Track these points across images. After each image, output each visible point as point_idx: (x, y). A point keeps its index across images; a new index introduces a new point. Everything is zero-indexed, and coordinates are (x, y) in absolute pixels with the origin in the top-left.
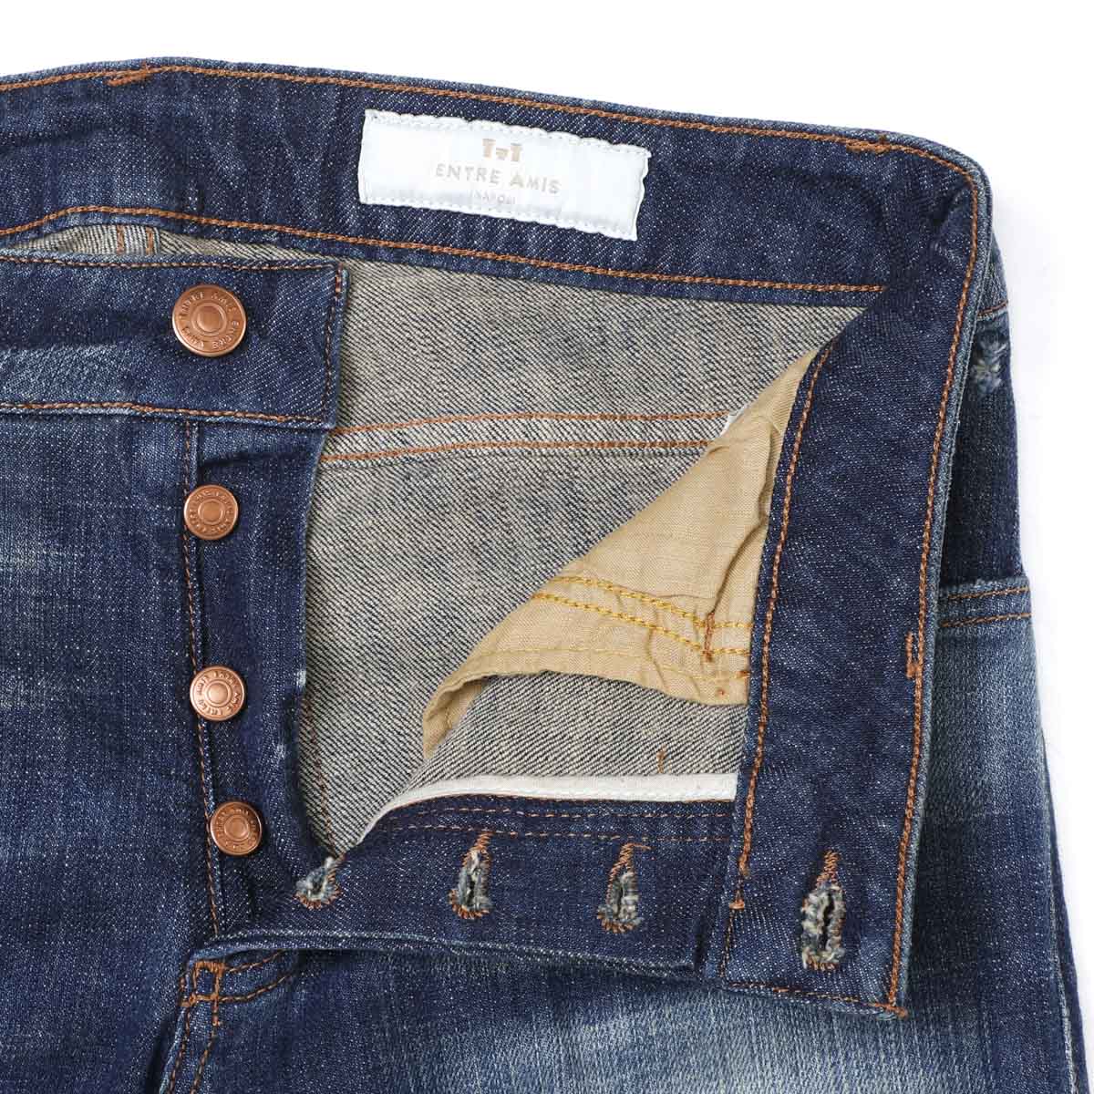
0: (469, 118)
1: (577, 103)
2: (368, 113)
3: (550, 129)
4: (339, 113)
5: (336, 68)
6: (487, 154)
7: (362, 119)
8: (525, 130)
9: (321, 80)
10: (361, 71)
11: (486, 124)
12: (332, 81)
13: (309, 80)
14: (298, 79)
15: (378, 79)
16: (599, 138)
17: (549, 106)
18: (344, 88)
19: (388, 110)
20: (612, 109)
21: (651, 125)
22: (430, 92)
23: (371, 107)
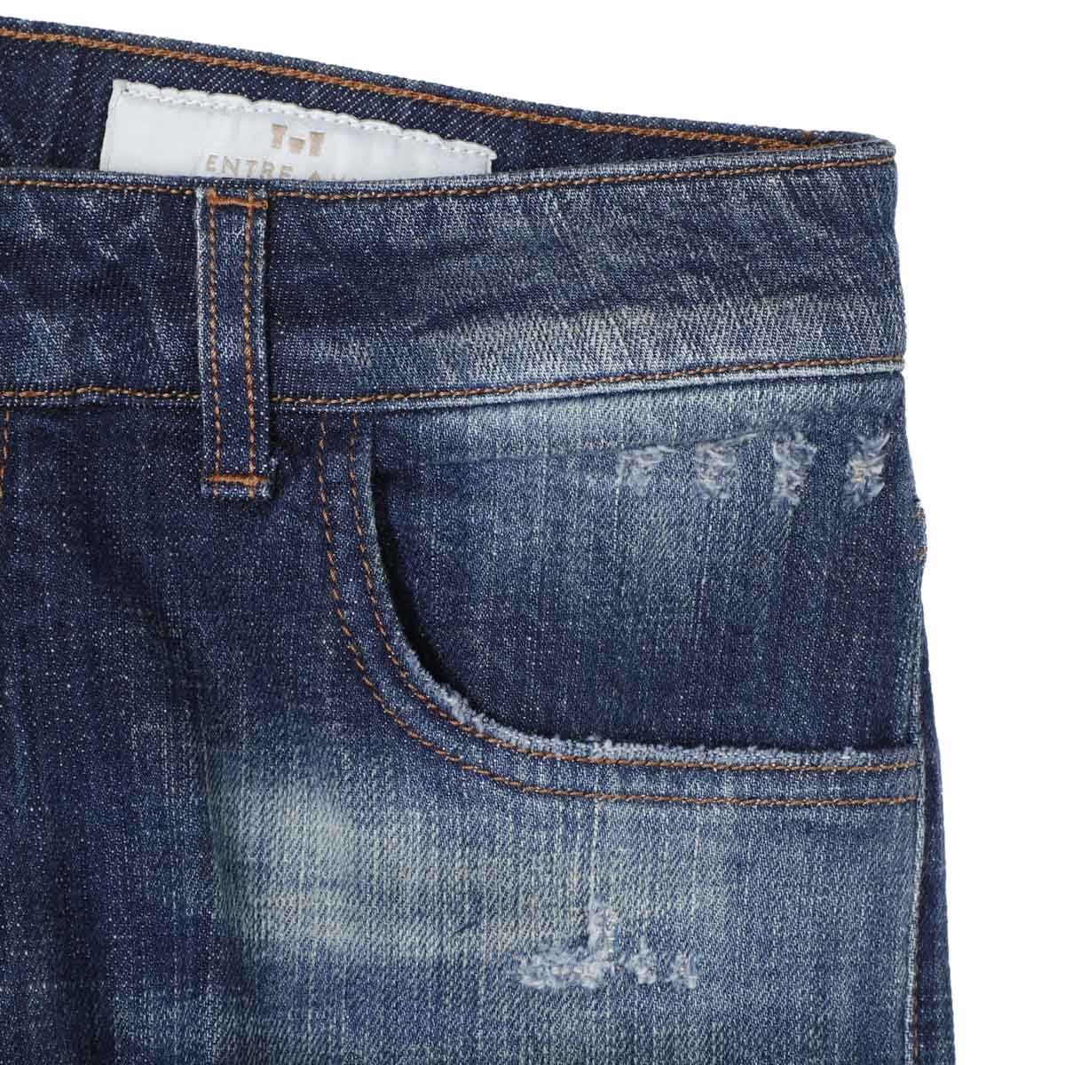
0: (253, 96)
1: (399, 83)
2: (118, 85)
3: (362, 116)
4: (75, 83)
5: (73, 24)
6: (277, 143)
7: (109, 93)
8: (329, 116)
9: (52, 38)
10: (107, 28)
11: (276, 106)
12: (67, 39)
13: (35, 37)
14: (20, 35)
15: (130, 39)
16: (427, 130)
17: (361, 86)
18: (84, 50)
19: (143, 81)
20: (447, 92)
21: (497, 117)
22: (200, 59)
23: (121, 77)
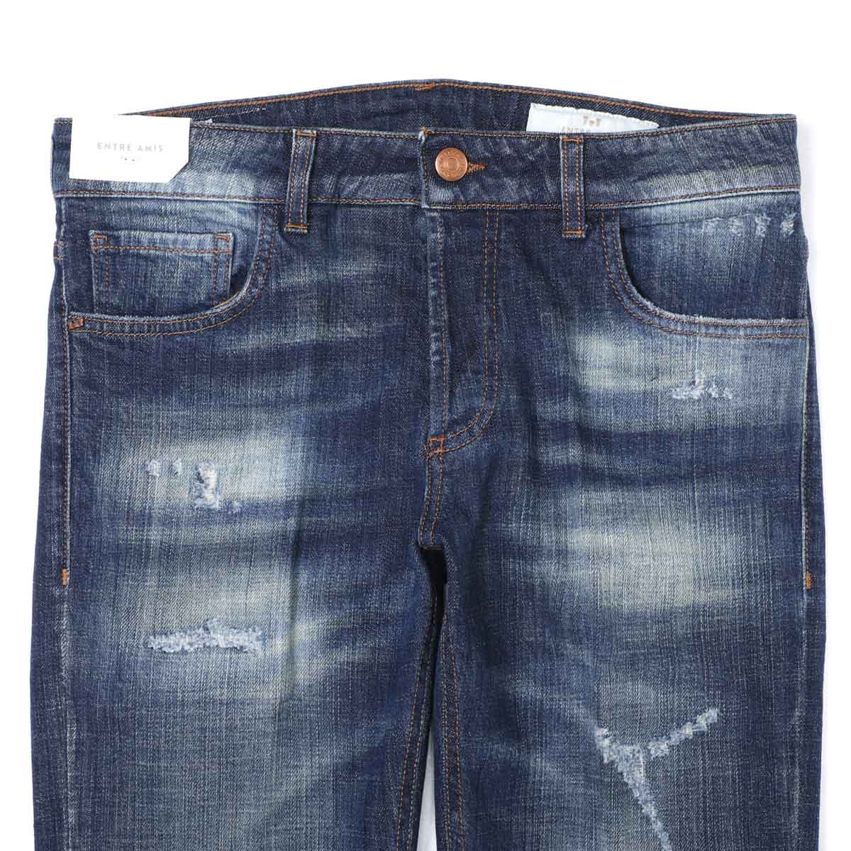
0: (577, 108)
1: (626, 102)
2: (532, 104)
3: (613, 113)
4: (518, 105)
5: (517, 85)
6: (585, 122)
7: (529, 108)
8: (602, 113)
9: (510, 90)
10: (528, 86)
11: (584, 110)
12: (515, 90)
13: (505, 90)
14: (500, 89)
15: (536, 90)
16: (636, 117)
17: (613, 103)
18: (521, 94)
19: (540, 103)
20: (642, 105)
21: (659, 112)
22: (559, 95)
23: (533, 102)
